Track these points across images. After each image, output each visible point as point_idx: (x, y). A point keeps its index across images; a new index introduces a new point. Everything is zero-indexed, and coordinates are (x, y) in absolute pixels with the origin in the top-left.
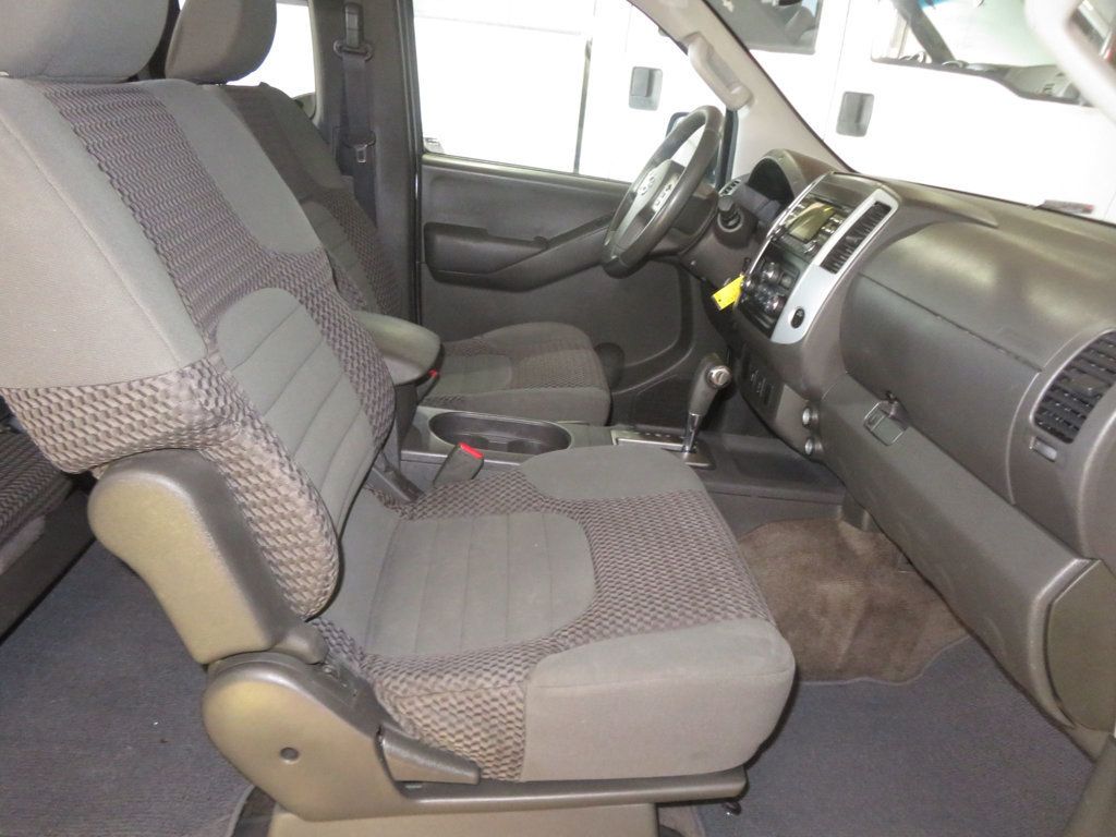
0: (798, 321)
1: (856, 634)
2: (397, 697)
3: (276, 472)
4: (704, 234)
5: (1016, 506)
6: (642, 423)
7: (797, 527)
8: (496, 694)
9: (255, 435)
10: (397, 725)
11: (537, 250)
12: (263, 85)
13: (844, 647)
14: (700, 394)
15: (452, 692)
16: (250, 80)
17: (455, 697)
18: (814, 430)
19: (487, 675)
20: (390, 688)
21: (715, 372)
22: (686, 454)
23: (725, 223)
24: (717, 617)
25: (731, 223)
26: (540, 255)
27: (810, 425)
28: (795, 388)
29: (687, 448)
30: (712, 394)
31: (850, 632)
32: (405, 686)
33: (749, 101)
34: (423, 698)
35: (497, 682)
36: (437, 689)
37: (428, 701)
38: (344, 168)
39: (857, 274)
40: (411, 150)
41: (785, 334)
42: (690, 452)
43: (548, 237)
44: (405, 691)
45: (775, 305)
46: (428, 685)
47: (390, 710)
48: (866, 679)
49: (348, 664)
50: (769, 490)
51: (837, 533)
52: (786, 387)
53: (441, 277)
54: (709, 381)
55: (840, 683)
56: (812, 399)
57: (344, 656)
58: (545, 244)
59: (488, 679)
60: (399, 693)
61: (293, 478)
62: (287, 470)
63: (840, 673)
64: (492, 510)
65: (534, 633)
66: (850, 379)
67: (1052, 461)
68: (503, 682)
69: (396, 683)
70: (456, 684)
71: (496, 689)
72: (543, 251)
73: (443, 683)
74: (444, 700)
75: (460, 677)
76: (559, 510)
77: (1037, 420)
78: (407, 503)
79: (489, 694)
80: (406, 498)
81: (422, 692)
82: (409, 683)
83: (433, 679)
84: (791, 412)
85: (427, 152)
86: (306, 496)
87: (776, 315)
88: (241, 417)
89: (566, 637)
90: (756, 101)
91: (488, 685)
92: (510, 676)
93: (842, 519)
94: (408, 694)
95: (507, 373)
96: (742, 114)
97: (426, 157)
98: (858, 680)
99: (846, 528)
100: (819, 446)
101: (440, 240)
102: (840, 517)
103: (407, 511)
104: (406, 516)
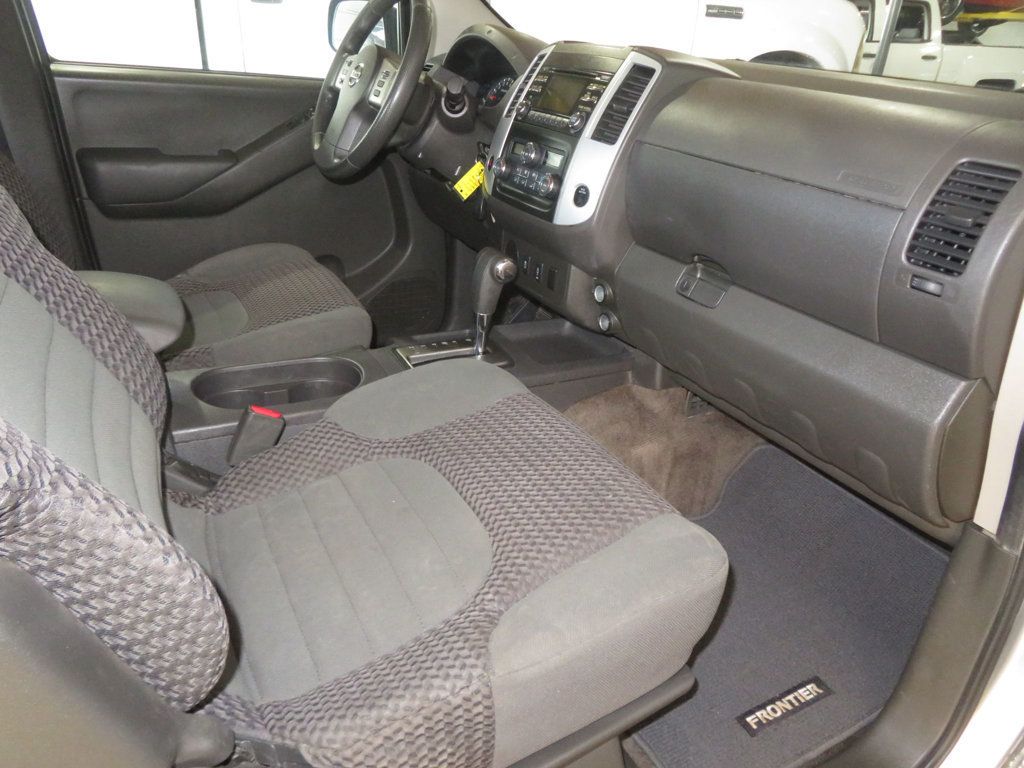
0: (581, 198)
5: (881, 343)
6: (419, 333)
7: (598, 401)
8: (457, 700)
9: (76, 498)
11: (224, 165)
14: (487, 292)
15: (403, 718)
18: (607, 306)
19: (437, 682)
20: (323, 743)
21: (501, 267)
22: (479, 356)
23: (450, 108)
24: (629, 525)
25: (457, 108)
26: (230, 171)
27: (604, 302)
28: (583, 268)
29: (480, 350)
30: (499, 289)
32: (341, 734)
36: (383, 722)
39: (637, 141)
41: (568, 214)
42: (484, 353)
45: (552, 186)
46: (370, 722)
49: (253, 733)
50: (569, 372)
51: (632, 398)
52: (573, 268)
53: (109, 212)
54: (495, 277)
56: (603, 276)
57: (244, 726)
59: (442, 688)
64: (315, 473)
66: (639, 249)
67: (939, 296)
68: (460, 684)
69: (329, 735)
70: (405, 707)
71: (454, 694)
72: (235, 164)
73: (388, 712)
74: (396, 731)
75: (407, 696)
76: (394, 453)
77: (909, 259)
78: (204, 495)
79: (448, 703)
80: (202, 488)
81: (366, 733)
82: (346, 729)
83: (374, 712)
84: (579, 292)
85: (53, 61)
86: (173, 557)
87: (554, 197)
92: (465, 673)
93: (634, 383)
95: (238, 310)
97: (55, 67)
99: (639, 391)
100: (616, 321)
101: (103, 168)
102: (631, 381)
103: (210, 503)
104: (212, 510)
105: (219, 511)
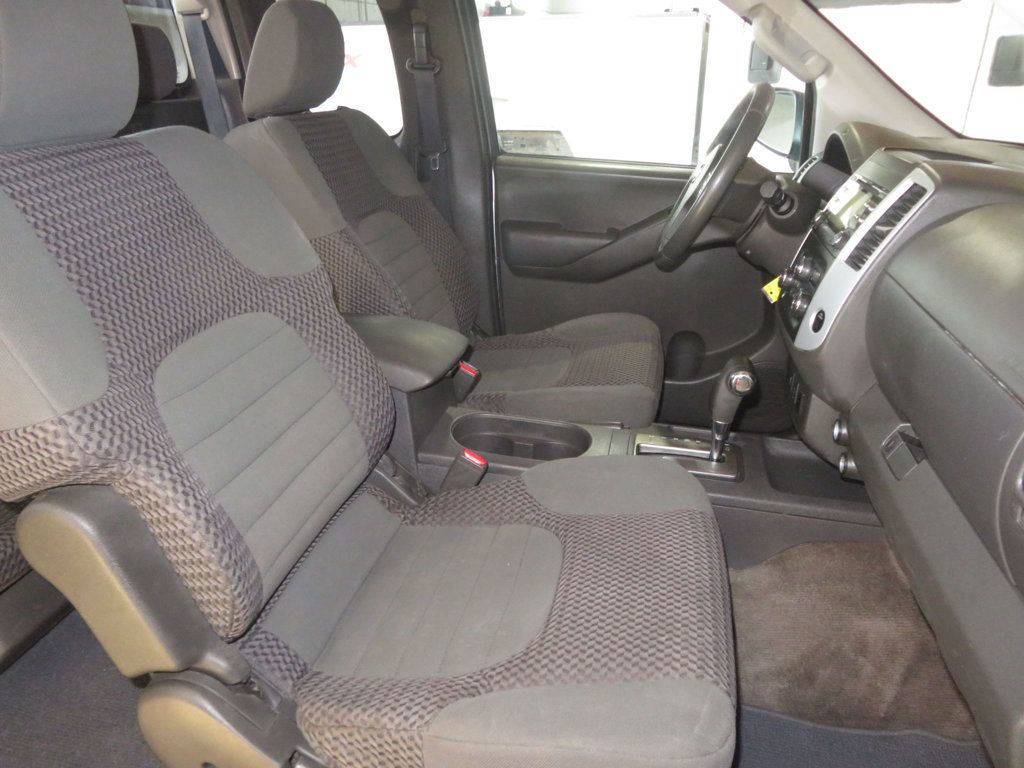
0: (818, 325)
1: (905, 680)
2: (311, 724)
3: (171, 509)
4: (757, 222)
5: (1016, 587)
7: (836, 550)
8: (397, 737)
10: (312, 751)
12: (341, 109)
13: (890, 693)
14: (724, 401)
15: (359, 728)
16: (328, 106)
17: (360, 733)
18: (848, 446)
19: (392, 714)
20: (306, 714)
21: (735, 378)
23: (776, 208)
24: (657, 674)
26: (612, 246)
27: (839, 440)
28: (822, 397)
29: (715, 456)
30: (736, 401)
31: (897, 677)
32: (319, 714)
33: (827, 70)
34: (333, 730)
35: (400, 724)
36: (345, 722)
37: (337, 733)
38: (422, 176)
39: (884, 271)
40: (484, 152)
41: (808, 339)
42: (718, 461)
43: (621, 228)
44: (318, 720)
45: (800, 305)
46: (339, 716)
47: (306, 735)
48: (918, 732)
49: (280, 683)
50: (804, 508)
52: (814, 396)
53: (518, 271)
54: (730, 387)
55: (883, 733)
56: (842, 412)
57: (278, 674)
58: (615, 234)
59: (392, 719)
60: (313, 721)
61: (188, 514)
62: (181, 505)
63: (887, 721)
64: (485, 520)
65: (464, 668)
66: (879, 391)
69: (313, 710)
70: (362, 720)
71: (398, 731)
72: (615, 242)
73: (351, 716)
74: (351, 735)
75: (368, 713)
76: (548, 525)
78: (413, 507)
79: (390, 735)
80: (414, 502)
81: (333, 723)
82: (324, 713)
83: (345, 710)
84: (822, 424)
85: (502, 153)
86: (203, 530)
87: (799, 317)
88: (133, 456)
89: (492, 677)
90: (836, 69)
91: (389, 726)
92: (412, 719)
94: (320, 723)
95: (563, 367)
96: (821, 84)
97: (502, 158)
98: (908, 732)
100: (852, 464)
101: (514, 237)
103: (409, 516)
104: (407, 521)
105: (412, 523)
